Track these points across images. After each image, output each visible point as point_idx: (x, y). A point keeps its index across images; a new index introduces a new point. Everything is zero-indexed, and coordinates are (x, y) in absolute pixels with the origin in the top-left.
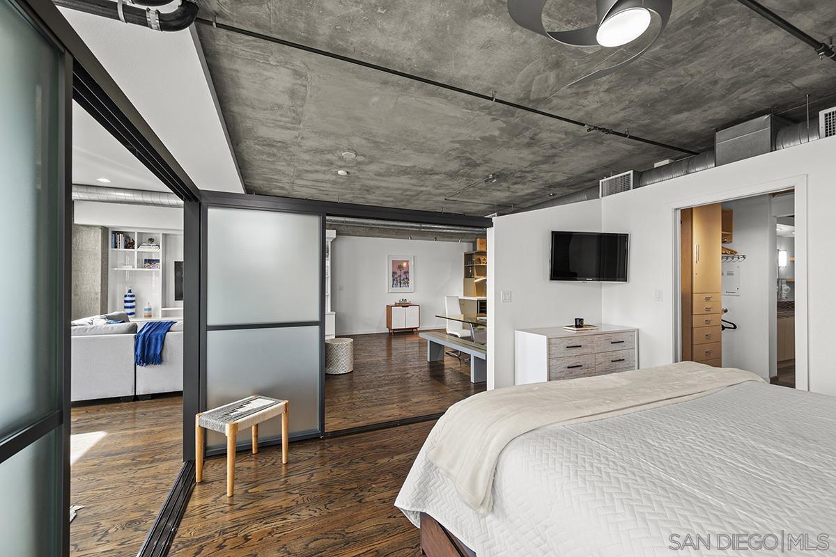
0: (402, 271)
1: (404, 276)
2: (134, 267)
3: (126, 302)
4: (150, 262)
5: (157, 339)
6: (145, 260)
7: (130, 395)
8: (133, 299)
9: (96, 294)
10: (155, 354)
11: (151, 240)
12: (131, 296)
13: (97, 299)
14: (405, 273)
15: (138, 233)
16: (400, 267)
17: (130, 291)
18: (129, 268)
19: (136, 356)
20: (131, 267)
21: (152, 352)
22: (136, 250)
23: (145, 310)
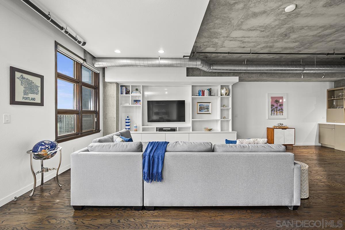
0: (278, 104)
1: (279, 108)
2: (129, 104)
3: (126, 122)
4: (136, 101)
5: (158, 158)
6: (134, 100)
7: (140, 205)
8: (129, 121)
9: (114, 118)
10: (157, 172)
11: (137, 90)
12: (129, 120)
13: (115, 120)
14: (280, 105)
15: (131, 86)
16: (277, 101)
17: (128, 117)
18: (127, 105)
19: (144, 173)
20: (128, 104)
21: (155, 170)
22: (130, 95)
23: (135, 127)
